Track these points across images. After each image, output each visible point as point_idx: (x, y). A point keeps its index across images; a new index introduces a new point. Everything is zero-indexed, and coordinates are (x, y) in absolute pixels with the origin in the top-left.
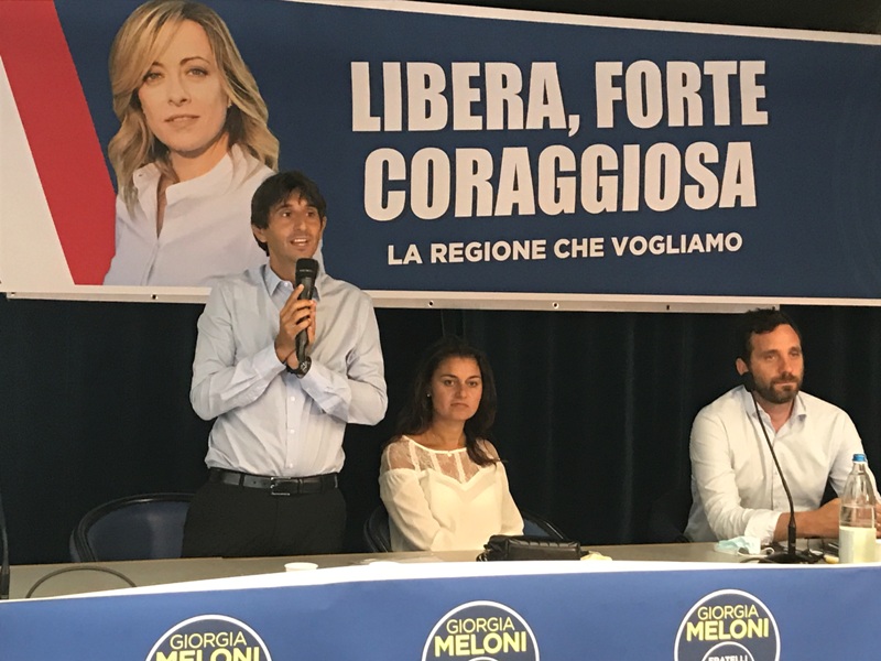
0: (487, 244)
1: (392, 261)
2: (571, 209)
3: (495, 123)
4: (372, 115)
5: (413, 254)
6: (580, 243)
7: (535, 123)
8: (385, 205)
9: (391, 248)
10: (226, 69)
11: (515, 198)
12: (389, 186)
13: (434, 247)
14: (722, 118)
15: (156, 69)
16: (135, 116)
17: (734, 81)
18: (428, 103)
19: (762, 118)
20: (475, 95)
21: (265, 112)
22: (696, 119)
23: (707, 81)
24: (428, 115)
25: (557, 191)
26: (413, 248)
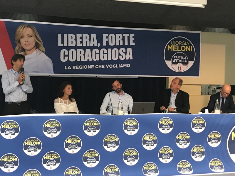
0: (83, 66)
1: (65, 69)
2: (98, 60)
3: (84, 45)
4: (62, 43)
6: (100, 66)
7: (92, 45)
8: (64, 59)
9: (65, 66)
10: (35, 36)
11: (88, 58)
12: (65, 56)
14: (126, 44)
15: (23, 36)
16: (19, 44)
17: (129, 37)
18: (72, 41)
19: (134, 44)
20: (81, 40)
21: (42, 43)
22: (121, 44)
24: (72, 43)
25: (96, 57)
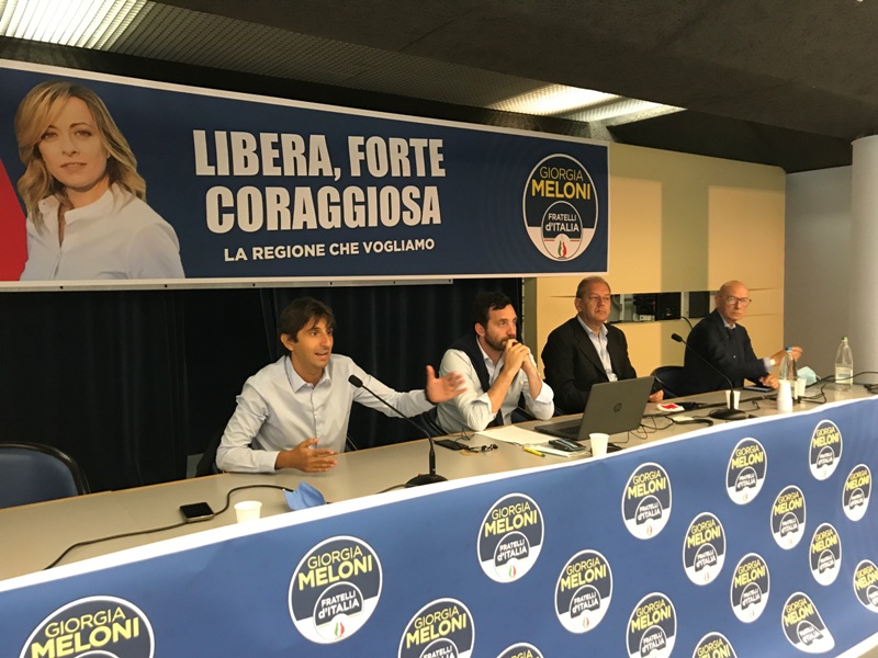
0: (289, 247)
1: (227, 259)
2: (338, 225)
3: (289, 172)
4: (209, 165)
5: (241, 254)
6: (345, 246)
7: (314, 172)
8: (221, 223)
9: (226, 251)
10: (105, 132)
11: (304, 219)
12: (223, 210)
13: (255, 249)
14: (421, 172)
15: (51, 130)
17: (426, 150)
18: (246, 158)
19: (442, 173)
20: (276, 154)
22: (407, 173)
23: (412, 150)
24: (246, 166)
25: (330, 214)
26: (241, 250)
